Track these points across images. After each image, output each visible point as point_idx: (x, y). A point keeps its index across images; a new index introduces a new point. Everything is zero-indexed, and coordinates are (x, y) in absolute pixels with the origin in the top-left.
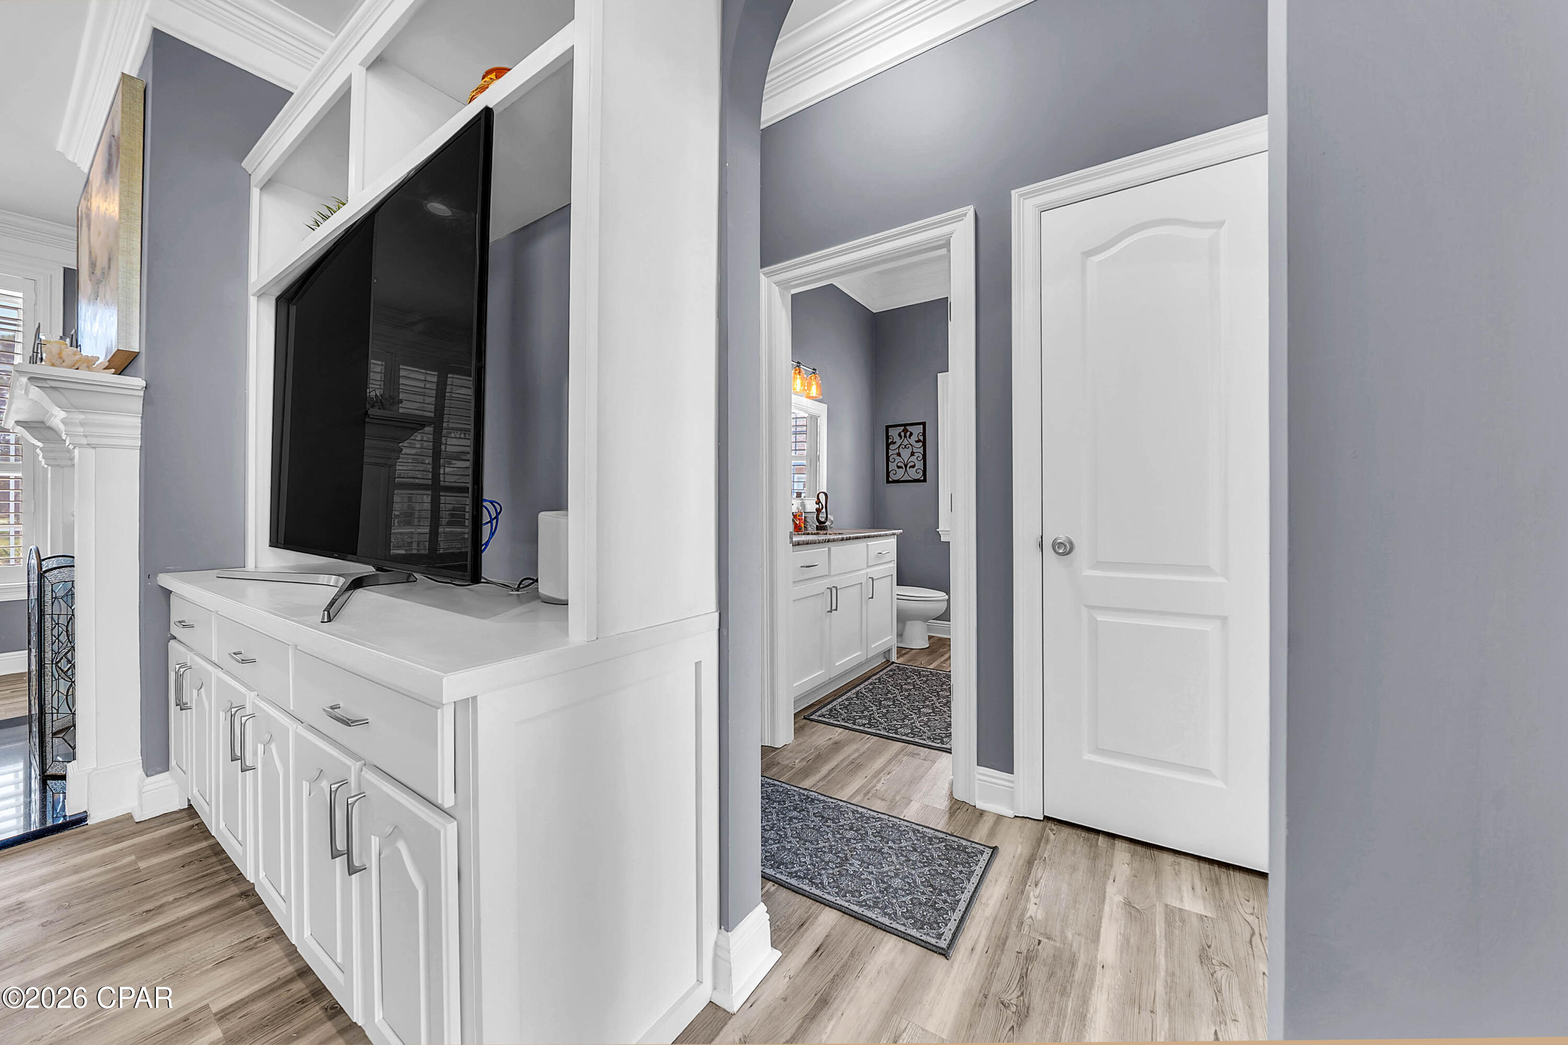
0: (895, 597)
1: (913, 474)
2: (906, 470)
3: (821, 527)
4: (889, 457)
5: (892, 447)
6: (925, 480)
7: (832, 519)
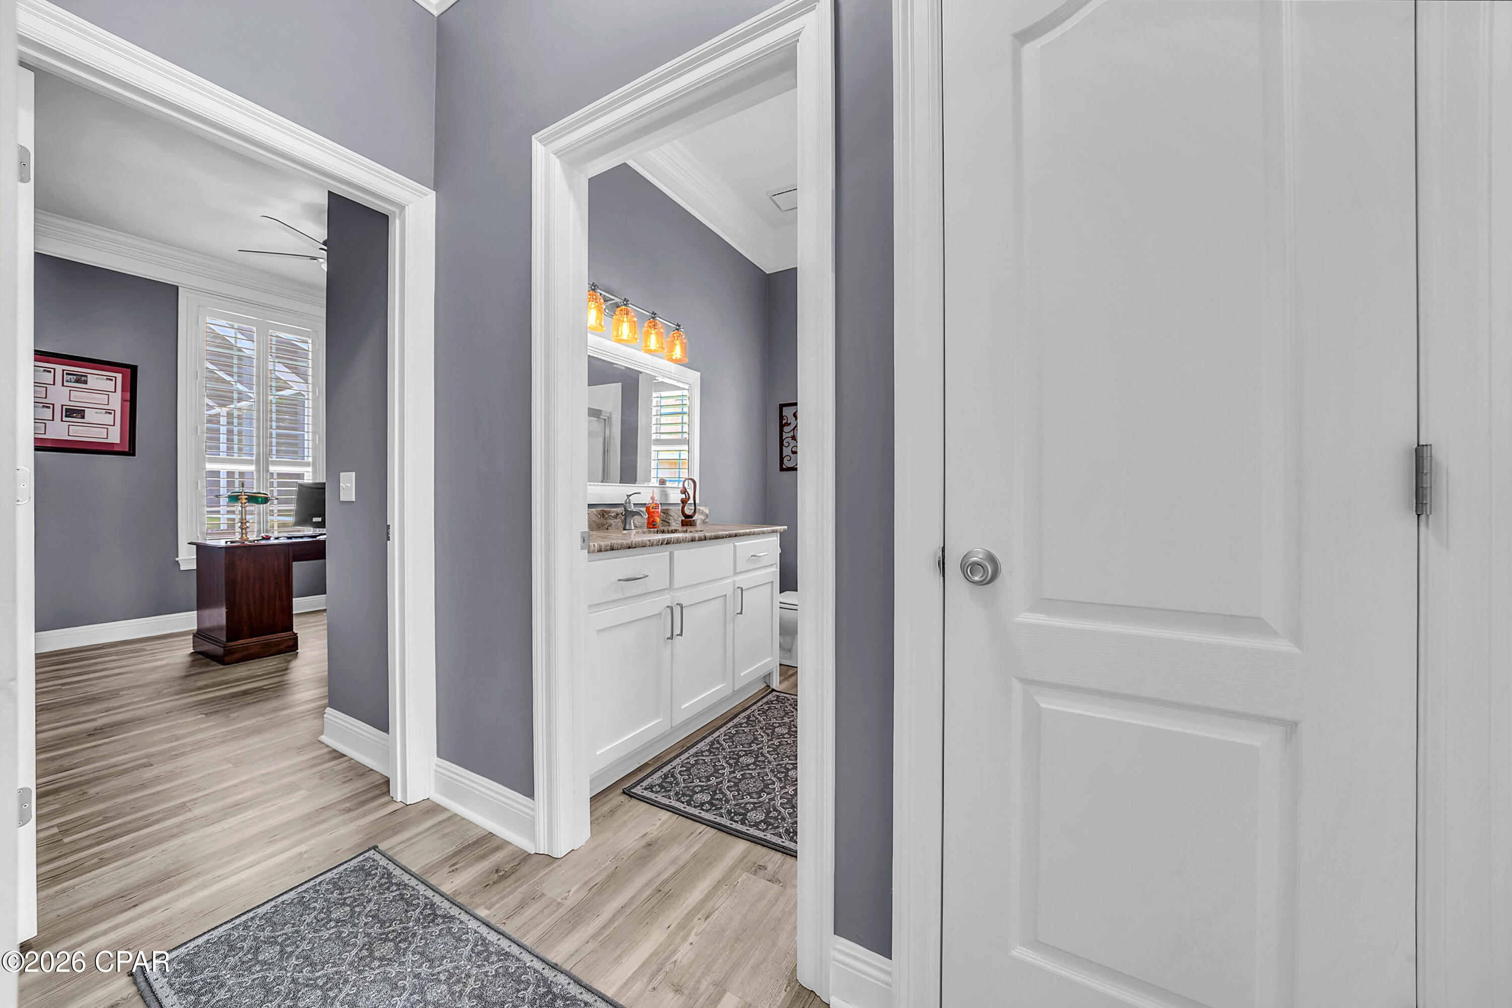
0: (777, 605)
3: (688, 521)
4: (783, 440)
5: (786, 429)
7: (707, 512)
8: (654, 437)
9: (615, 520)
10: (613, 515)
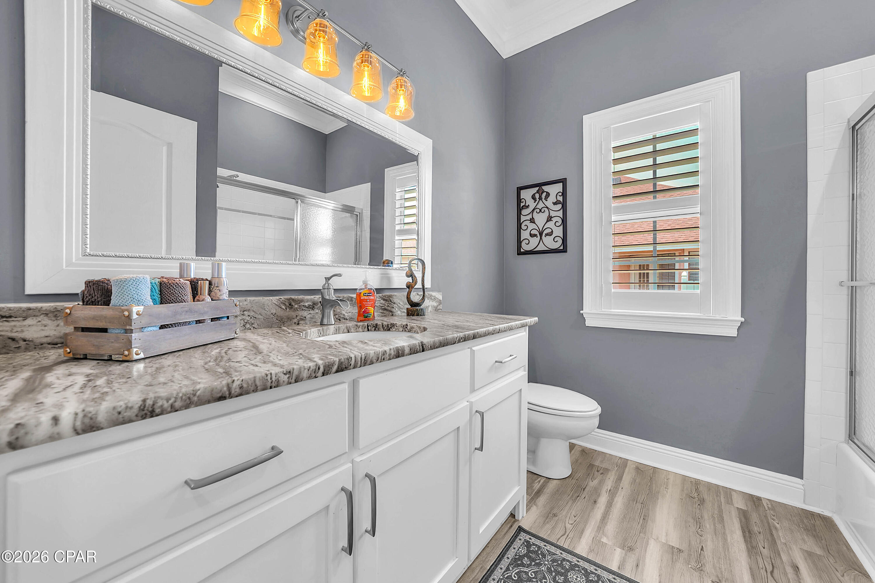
1: (549, 243)
2: (541, 238)
3: (414, 309)
4: (521, 224)
5: (524, 212)
6: (564, 251)
7: (440, 297)
8: (398, 228)
9: (312, 312)
10: (307, 304)
